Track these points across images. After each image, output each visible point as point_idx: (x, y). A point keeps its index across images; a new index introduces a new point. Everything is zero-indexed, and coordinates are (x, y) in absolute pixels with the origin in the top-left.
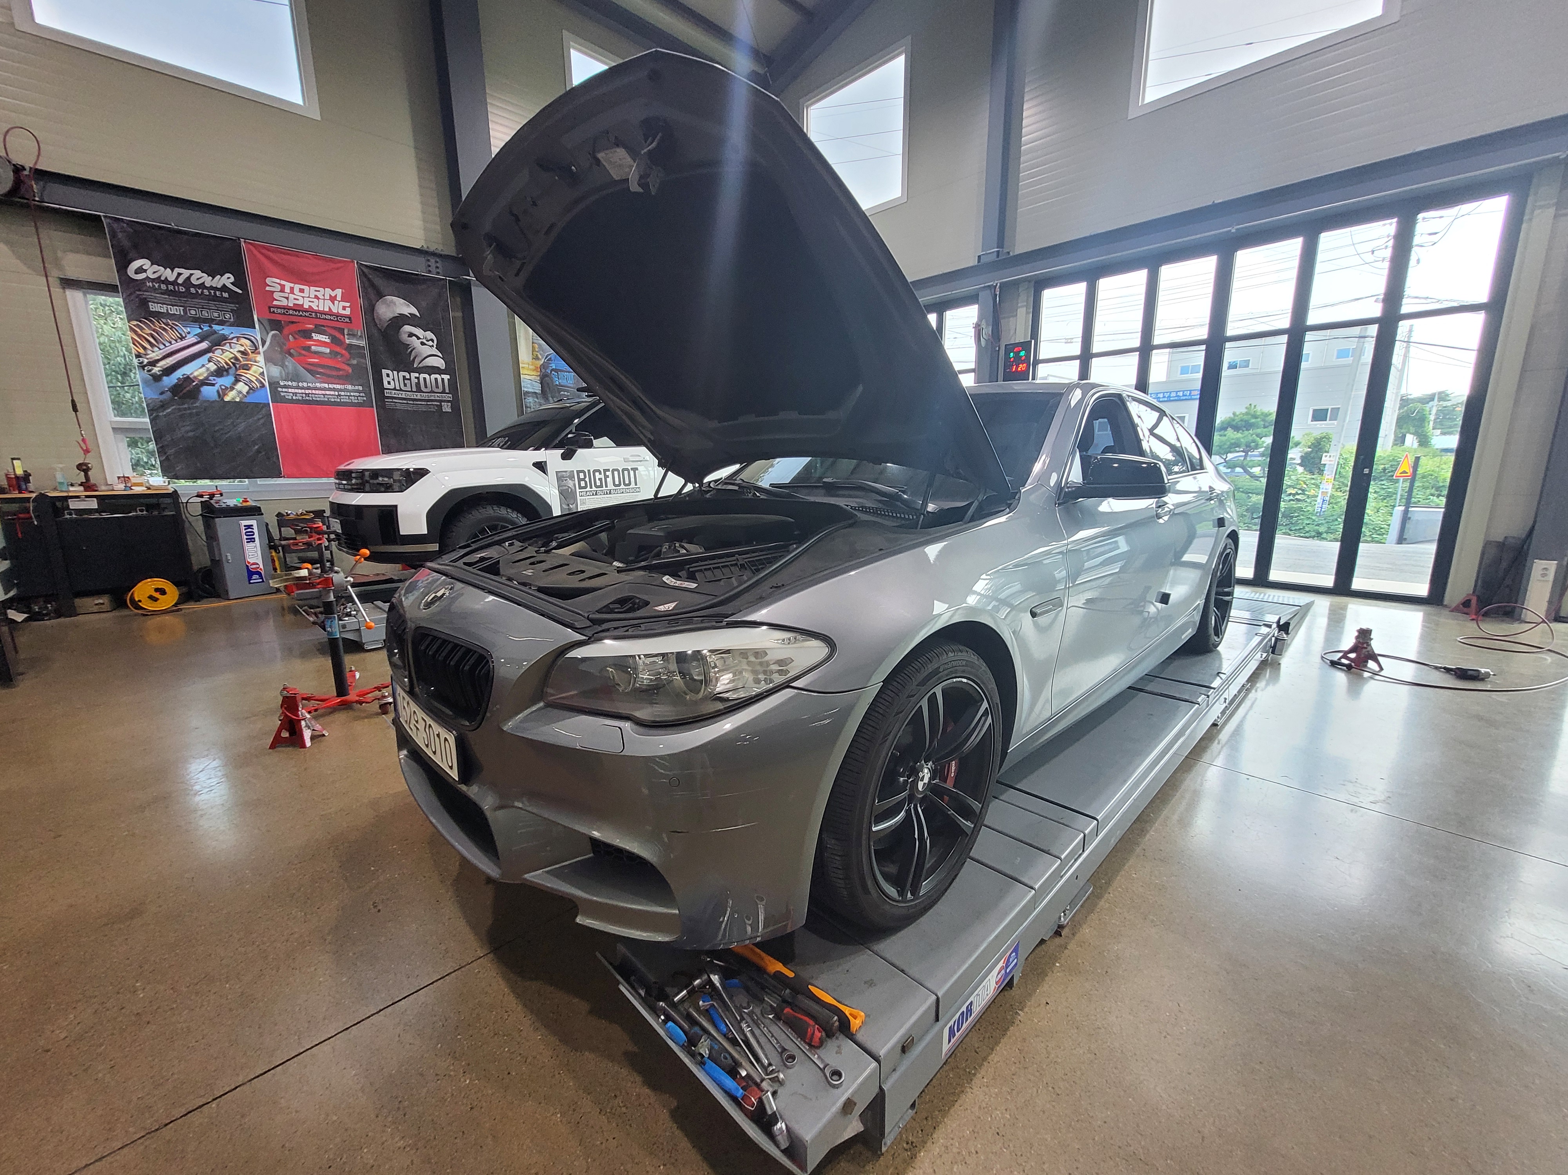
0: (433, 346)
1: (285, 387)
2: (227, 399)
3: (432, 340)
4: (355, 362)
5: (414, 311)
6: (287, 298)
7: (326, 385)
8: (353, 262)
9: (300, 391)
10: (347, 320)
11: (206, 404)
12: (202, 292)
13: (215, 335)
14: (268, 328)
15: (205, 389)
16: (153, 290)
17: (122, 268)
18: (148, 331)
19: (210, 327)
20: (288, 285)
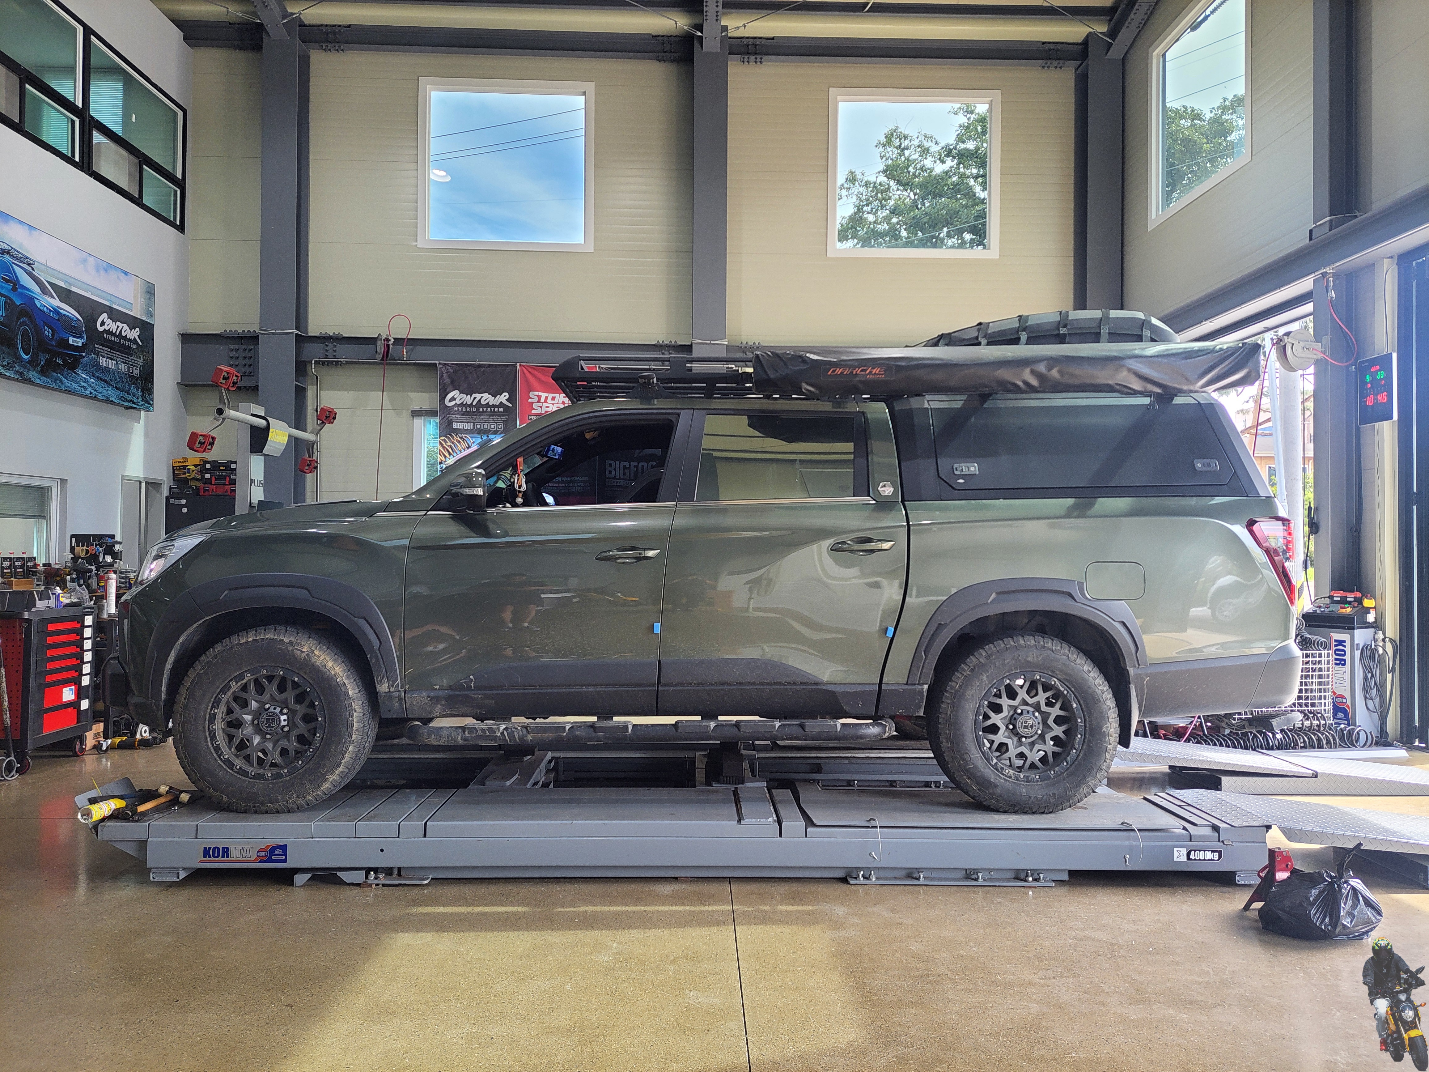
6: (541, 407)
12: (487, 410)
16: (458, 413)
17: (443, 398)
18: (449, 444)
19: (488, 436)
20: (543, 395)
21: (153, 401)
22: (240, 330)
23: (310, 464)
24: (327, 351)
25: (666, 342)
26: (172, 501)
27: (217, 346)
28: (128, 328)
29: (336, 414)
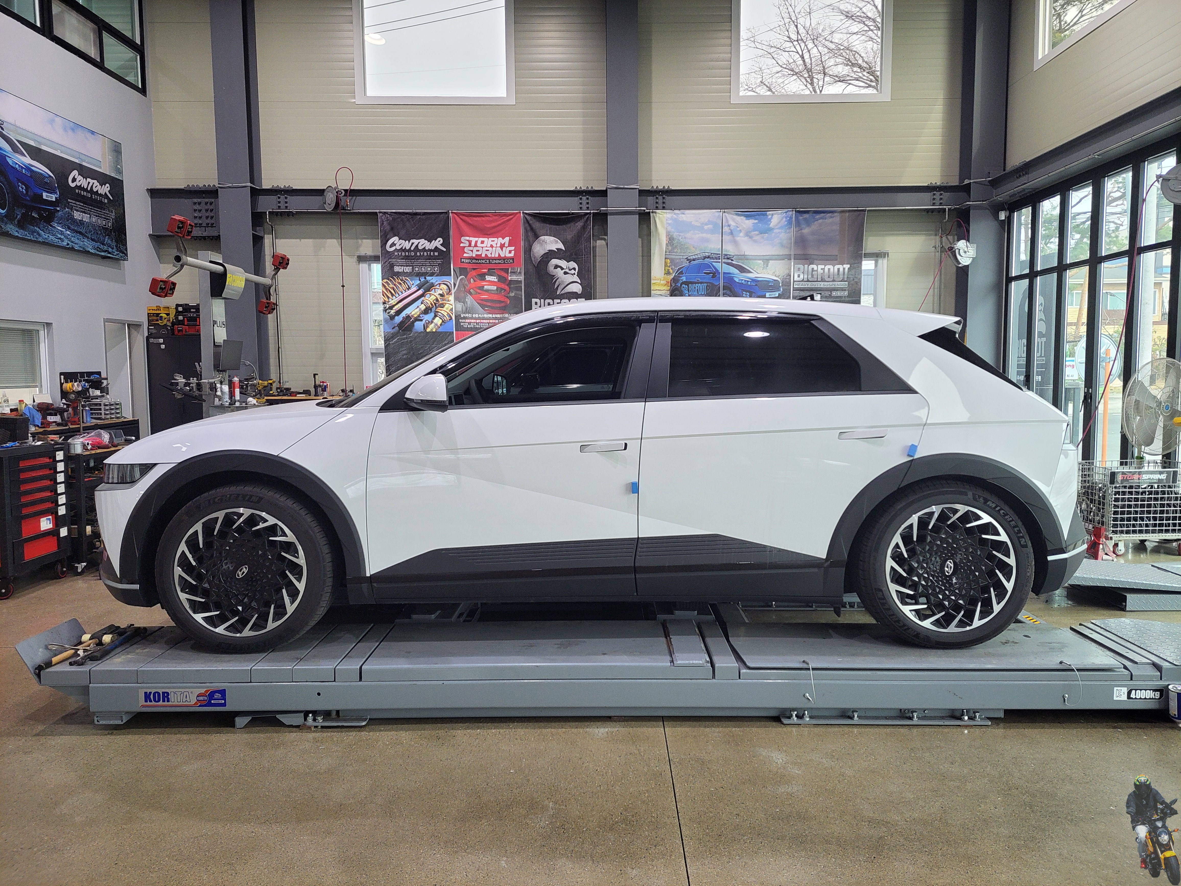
0: (574, 274)
1: (465, 318)
2: (428, 330)
3: (574, 269)
4: (512, 294)
5: (561, 246)
6: (472, 251)
7: (491, 316)
8: (520, 212)
9: (473, 321)
10: (511, 261)
11: (416, 335)
12: (423, 254)
13: (428, 284)
14: (458, 275)
15: (417, 324)
16: (398, 257)
17: (384, 245)
18: (391, 286)
19: (425, 278)
20: (474, 240)
21: (127, 251)
22: (201, 185)
23: (268, 306)
24: (279, 202)
25: (583, 188)
26: (151, 340)
27: (182, 200)
28: (98, 184)
29: (288, 260)
